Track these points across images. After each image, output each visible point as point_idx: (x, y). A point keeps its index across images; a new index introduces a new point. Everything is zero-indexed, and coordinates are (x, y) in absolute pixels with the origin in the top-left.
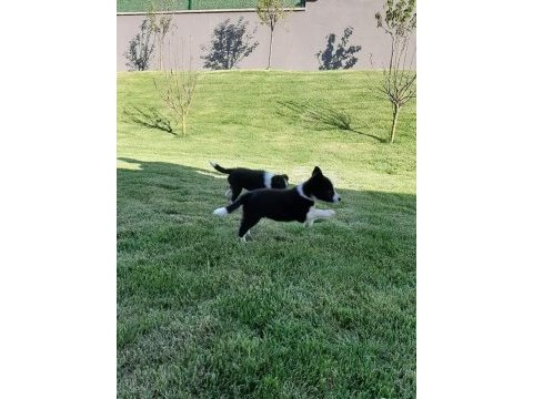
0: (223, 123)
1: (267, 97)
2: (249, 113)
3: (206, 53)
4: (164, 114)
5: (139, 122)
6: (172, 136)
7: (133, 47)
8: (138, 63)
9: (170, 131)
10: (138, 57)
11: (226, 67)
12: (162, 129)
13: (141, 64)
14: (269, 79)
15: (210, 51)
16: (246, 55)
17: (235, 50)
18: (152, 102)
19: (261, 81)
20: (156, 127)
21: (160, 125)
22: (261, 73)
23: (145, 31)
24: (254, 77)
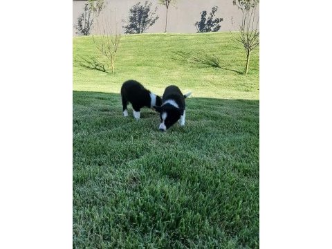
0: (138, 65)
1: (166, 49)
2: (155, 59)
3: (126, 25)
4: (100, 61)
5: (84, 66)
6: (105, 74)
7: (80, 22)
8: (83, 32)
9: (104, 71)
10: (83, 28)
11: (139, 33)
12: (99, 70)
13: (85, 32)
14: (166, 38)
15: (128, 23)
16: (151, 25)
17: (144, 22)
18: (92, 55)
19: (162, 40)
20: (96, 68)
21: (98, 67)
22: (161, 35)
23: (88, 11)
24: (156, 38)
